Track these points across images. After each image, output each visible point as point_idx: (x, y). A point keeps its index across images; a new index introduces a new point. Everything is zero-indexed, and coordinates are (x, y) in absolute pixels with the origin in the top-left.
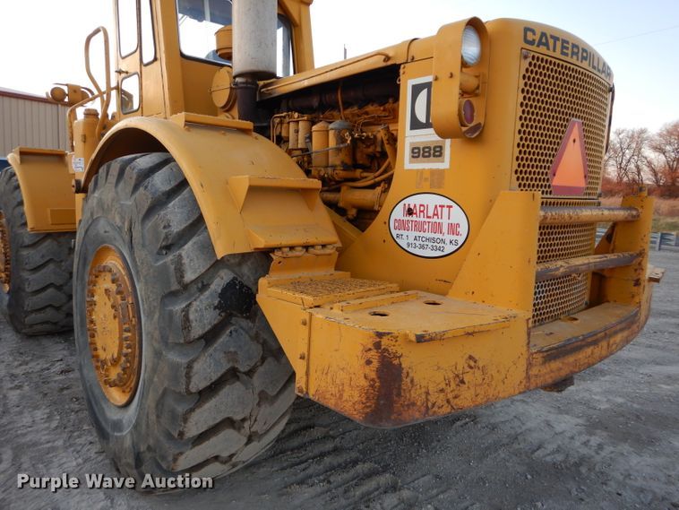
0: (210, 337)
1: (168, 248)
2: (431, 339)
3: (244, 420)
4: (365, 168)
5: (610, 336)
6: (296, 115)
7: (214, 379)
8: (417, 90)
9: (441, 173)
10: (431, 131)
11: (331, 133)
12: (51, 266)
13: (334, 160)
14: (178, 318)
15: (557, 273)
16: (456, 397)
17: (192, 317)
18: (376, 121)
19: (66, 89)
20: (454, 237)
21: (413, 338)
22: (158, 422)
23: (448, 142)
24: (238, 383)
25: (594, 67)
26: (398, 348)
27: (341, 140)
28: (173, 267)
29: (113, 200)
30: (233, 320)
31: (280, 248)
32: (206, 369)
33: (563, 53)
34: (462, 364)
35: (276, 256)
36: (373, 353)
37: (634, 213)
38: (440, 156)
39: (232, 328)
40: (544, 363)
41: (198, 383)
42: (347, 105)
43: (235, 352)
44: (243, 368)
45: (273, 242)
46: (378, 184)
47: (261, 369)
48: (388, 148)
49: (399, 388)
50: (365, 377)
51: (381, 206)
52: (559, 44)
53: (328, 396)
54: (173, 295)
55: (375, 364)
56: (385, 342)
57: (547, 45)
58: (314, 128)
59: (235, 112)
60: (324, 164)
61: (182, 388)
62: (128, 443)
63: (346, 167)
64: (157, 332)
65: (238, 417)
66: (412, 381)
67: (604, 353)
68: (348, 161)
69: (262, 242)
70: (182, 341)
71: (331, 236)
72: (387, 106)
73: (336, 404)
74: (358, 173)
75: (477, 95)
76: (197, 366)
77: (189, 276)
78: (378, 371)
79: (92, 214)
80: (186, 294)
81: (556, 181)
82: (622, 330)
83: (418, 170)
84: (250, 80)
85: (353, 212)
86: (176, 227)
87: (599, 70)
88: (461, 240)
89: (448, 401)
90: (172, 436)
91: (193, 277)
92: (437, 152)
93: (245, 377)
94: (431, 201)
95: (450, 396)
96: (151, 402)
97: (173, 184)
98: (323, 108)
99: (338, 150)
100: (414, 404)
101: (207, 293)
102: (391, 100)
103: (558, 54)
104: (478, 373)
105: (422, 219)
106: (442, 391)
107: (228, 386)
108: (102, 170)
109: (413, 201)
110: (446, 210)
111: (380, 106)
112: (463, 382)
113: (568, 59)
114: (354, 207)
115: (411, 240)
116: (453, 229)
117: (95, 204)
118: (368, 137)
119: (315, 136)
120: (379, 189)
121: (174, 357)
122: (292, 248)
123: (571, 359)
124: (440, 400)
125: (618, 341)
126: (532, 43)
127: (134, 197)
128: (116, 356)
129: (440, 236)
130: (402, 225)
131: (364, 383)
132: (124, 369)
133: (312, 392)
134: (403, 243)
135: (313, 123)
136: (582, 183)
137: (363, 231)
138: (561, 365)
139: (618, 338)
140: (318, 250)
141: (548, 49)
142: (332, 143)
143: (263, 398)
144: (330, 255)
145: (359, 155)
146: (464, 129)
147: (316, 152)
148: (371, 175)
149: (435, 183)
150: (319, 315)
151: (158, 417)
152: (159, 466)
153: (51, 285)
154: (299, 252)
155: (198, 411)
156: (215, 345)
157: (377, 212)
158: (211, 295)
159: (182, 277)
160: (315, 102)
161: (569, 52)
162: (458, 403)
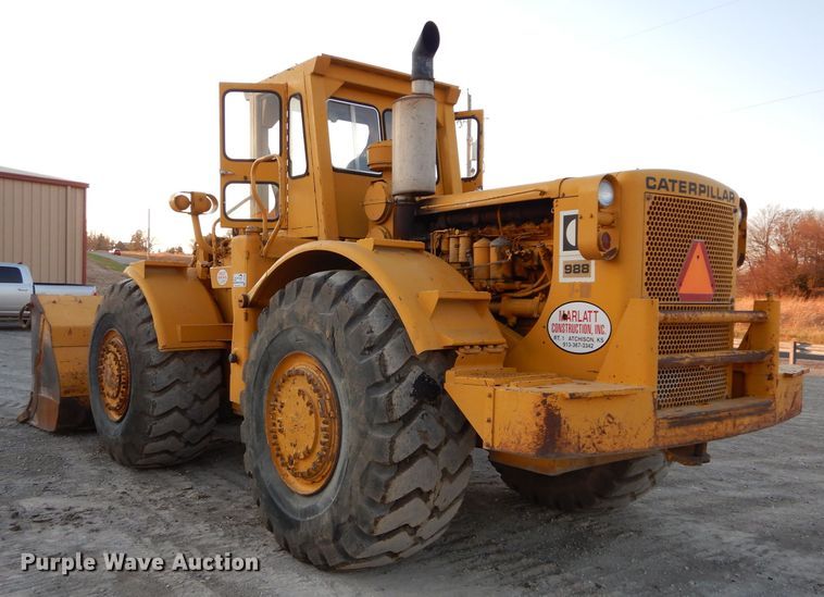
0: (407, 419)
1: (371, 349)
2: (580, 397)
3: (430, 493)
4: (524, 280)
5: (735, 417)
6: (457, 231)
7: (411, 452)
8: (567, 220)
9: (588, 286)
10: (577, 252)
11: (493, 250)
12: (178, 388)
13: (495, 273)
14: (382, 405)
15: (682, 362)
16: (599, 443)
17: (394, 402)
18: (534, 237)
19: (189, 196)
20: (601, 336)
21: (568, 396)
22: (362, 493)
23: (593, 263)
24: (426, 458)
25: (713, 197)
26: (558, 404)
27: (502, 256)
28: (377, 363)
29: (309, 313)
30: (424, 406)
31: (462, 346)
32: (405, 444)
33: (681, 191)
34: (603, 420)
35: (460, 352)
36: (542, 407)
37: (761, 315)
38: (588, 272)
39: (423, 412)
40: (670, 427)
41: (399, 456)
42: (505, 223)
43: (426, 432)
44: (432, 447)
45: (459, 342)
46: (535, 294)
47: (444, 449)
48: (544, 263)
49: (559, 431)
50: (537, 425)
51: (539, 314)
52: (677, 185)
53: (509, 444)
54: (378, 385)
55: (543, 415)
56: (549, 399)
57: (666, 187)
58: (475, 244)
59: (390, 226)
60: (486, 277)
61: (387, 460)
62: (326, 520)
63: (506, 279)
64: (363, 416)
65: (426, 489)
66: (568, 427)
67: (730, 430)
68: (509, 275)
69: (450, 342)
70: (386, 421)
71: (500, 339)
72: (542, 225)
73: (516, 448)
74: (517, 284)
75: (613, 227)
76: (398, 441)
77: (391, 371)
78: (545, 419)
79: (281, 326)
80: (387, 385)
81: (682, 291)
82: (750, 414)
83: (569, 284)
84: (409, 198)
85: (513, 320)
86: (378, 331)
87: (719, 198)
88: (606, 337)
89: (594, 445)
90: (374, 501)
91: (393, 372)
92: (585, 269)
93: (433, 455)
94: (581, 308)
95: (595, 441)
96: (355, 476)
97: (368, 298)
98: (482, 225)
99: (500, 265)
100: (570, 443)
101: (404, 384)
102: (546, 221)
103: (677, 192)
104: (616, 427)
105: (575, 323)
106: (589, 437)
107: (420, 460)
108: (291, 286)
109: (566, 308)
110: (593, 314)
111: (537, 224)
112: (604, 432)
113: (687, 195)
114: (514, 315)
115: (566, 340)
116: (599, 329)
117: (284, 316)
118: (526, 254)
119: (476, 252)
120: (537, 299)
121: (379, 435)
122: (472, 346)
123: (695, 428)
124: (588, 443)
125: (746, 423)
126: (654, 187)
127: (333, 309)
128: (310, 447)
129: (590, 336)
130: (559, 328)
131: (535, 429)
132: (321, 458)
133: (496, 446)
134: (560, 343)
135: (473, 239)
136: (709, 291)
137: (524, 335)
138: (684, 432)
139: (747, 420)
140: (491, 349)
141: (668, 190)
142: (494, 258)
143: (446, 475)
144: (499, 353)
145: (517, 268)
146: (602, 253)
147: (479, 266)
148: (530, 286)
149: (584, 293)
150: (500, 390)
151: (361, 488)
152: (360, 533)
153: (176, 408)
154: (477, 350)
155: (398, 478)
156: (412, 425)
157: (537, 319)
158: (407, 385)
159: (386, 371)
160: (474, 220)
161: (687, 189)
162: (602, 447)
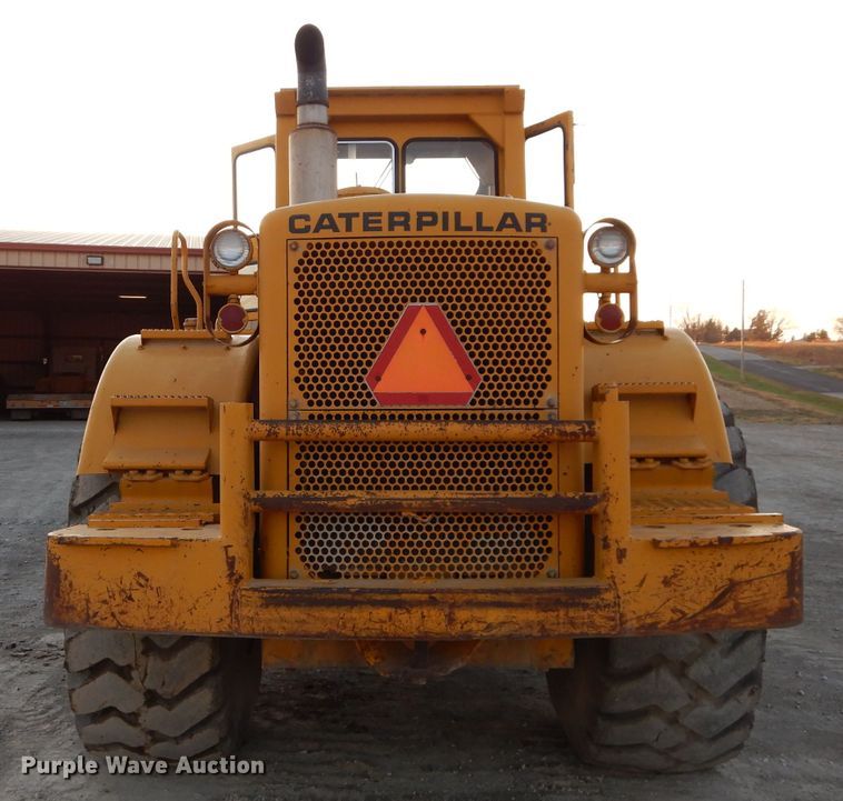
16: (122, 613)
26: (57, 551)
34: (128, 580)
35: (123, 479)
40: (265, 605)
49: (58, 589)
89: (113, 615)
95: (116, 610)
100: (73, 608)
104: (152, 594)
106: (105, 602)
112: (130, 598)
122: (143, 471)
123: (330, 614)
124: (103, 610)
138: (303, 617)
162: (126, 620)
